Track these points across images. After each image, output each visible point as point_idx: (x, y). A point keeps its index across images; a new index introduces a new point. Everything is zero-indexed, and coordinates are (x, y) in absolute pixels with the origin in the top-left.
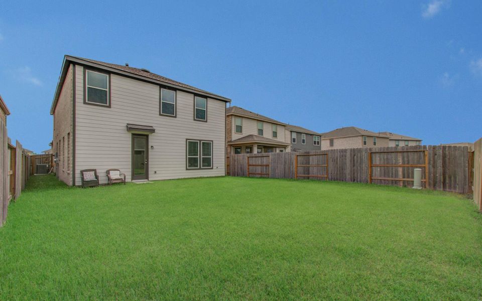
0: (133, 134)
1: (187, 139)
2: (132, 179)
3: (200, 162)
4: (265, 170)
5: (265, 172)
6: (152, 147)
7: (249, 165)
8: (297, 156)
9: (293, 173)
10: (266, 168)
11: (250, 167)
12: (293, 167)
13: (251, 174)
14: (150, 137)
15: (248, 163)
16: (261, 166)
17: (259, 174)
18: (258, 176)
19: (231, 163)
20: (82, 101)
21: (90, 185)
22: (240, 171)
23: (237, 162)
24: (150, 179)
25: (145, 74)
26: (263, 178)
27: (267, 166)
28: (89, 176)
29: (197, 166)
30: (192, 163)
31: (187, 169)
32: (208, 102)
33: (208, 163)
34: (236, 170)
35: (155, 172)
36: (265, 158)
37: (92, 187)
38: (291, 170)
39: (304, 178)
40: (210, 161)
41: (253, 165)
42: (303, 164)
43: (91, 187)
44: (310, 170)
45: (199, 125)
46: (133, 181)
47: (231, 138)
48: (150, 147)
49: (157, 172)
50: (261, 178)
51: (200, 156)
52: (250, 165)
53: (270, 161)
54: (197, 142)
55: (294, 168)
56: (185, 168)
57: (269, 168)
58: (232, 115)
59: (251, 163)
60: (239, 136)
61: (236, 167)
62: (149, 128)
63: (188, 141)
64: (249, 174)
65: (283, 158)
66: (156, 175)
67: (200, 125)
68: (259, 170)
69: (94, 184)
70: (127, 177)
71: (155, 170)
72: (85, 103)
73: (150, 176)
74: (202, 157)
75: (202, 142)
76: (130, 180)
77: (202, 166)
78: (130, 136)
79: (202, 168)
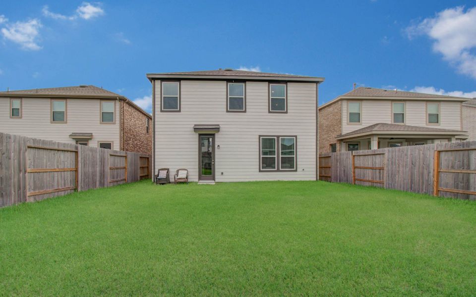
0: (200, 135)
1: (260, 136)
2: (200, 179)
3: (278, 163)
4: (378, 174)
5: (378, 180)
6: (218, 146)
7: (355, 168)
8: (439, 152)
9: (428, 185)
10: (380, 172)
11: (356, 170)
12: (429, 173)
13: (358, 180)
14: (216, 136)
15: (354, 164)
16: (372, 168)
17: (369, 181)
18: (367, 184)
19: (333, 164)
20: (159, 110)
21: (160, 182)
22: (343, 175)
23: (340, 163)
24: (217, 180)
25: (228, 73)
26: (375, 187)
27: (381, 169)
28: (163, 175)
29: (275, 168)
30: (267, 163)
31: (260, 171)
32: (288, 88)
33: (289, 163)
34: (338, 175)
35: (222, 173)
36: (378, 156)
37: (163, 184)
38: (426, 177)
39: (456, 195)
40: (293, 161)
41: (360, 168)
42: (453, 167)
43: (160, 184)
44: (472, 181)
45: (276, 118)
46: (200, 181)
47: (341, 130)
48: (216, 146)
49: (224, 173)
50: (372, 187)
51: (278, 156)
52: (357, 167)
53: (386, 162)
54: (275, 139)
55: (431, 174)
56: (258, 170)
57: (383, 173)
58: (342, 100)
59: (357, 164)
60: (355, 127)
61: (338, 169)
62: (214, 127)
63: (261, 138)
64: (355, 180)
65: (409, 156)
66: (223, 177)
67: (278, 117)
68: (369, 174)
69: (165, 181)
70: (194, 176)
71: (222, 171)
72: (162, 111)
73: (216, 177)
74: (280, 156)
75: (280, 138)
76: (197, 180)
77: (281, 168)
78: (197, 136)
79: (280, 169)
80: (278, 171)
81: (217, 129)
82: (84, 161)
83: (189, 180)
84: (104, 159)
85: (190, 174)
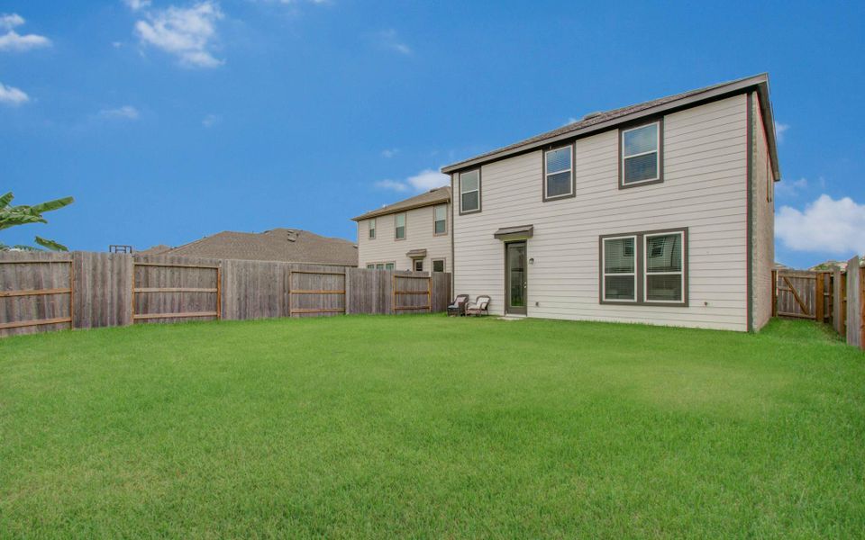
0: (507, 243)
1: (601, 236)
3: (640, 288)
6: (532, 260)
14: (529, 244)
20: (458, 213)
24: (529, 315)
29: (632, 297)
30: (617, 288)
31: (602, 303)
35: (537, 304)
40: (680, 284)
45: (636, 196)
46: (507, 315)
48: (528, 260)
49: (540, 304)
51: (640, 273)
54: (631, 240)
56: (598, 300)
63: (604, 239)
66: (539, 309)
70: (498, 307)
71: (537, 301)
72: (461, 214)
73: (529, 310)
74: (646, 274)
75: (645, 236)
76: (502, 314)
77: (648, 298)
78: (502, 246)
79: (645, 300)
80: (640, 303)
81: (529, 232)
82: (354, 283)
83: (490, 313)
84: (384, 281)
85: (493, 303)
